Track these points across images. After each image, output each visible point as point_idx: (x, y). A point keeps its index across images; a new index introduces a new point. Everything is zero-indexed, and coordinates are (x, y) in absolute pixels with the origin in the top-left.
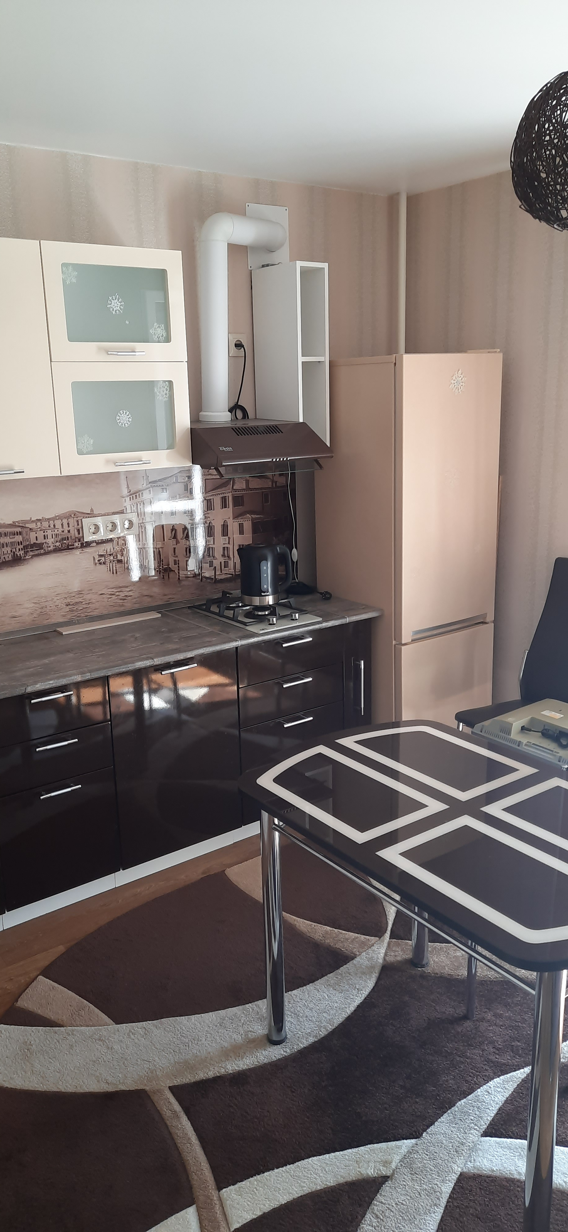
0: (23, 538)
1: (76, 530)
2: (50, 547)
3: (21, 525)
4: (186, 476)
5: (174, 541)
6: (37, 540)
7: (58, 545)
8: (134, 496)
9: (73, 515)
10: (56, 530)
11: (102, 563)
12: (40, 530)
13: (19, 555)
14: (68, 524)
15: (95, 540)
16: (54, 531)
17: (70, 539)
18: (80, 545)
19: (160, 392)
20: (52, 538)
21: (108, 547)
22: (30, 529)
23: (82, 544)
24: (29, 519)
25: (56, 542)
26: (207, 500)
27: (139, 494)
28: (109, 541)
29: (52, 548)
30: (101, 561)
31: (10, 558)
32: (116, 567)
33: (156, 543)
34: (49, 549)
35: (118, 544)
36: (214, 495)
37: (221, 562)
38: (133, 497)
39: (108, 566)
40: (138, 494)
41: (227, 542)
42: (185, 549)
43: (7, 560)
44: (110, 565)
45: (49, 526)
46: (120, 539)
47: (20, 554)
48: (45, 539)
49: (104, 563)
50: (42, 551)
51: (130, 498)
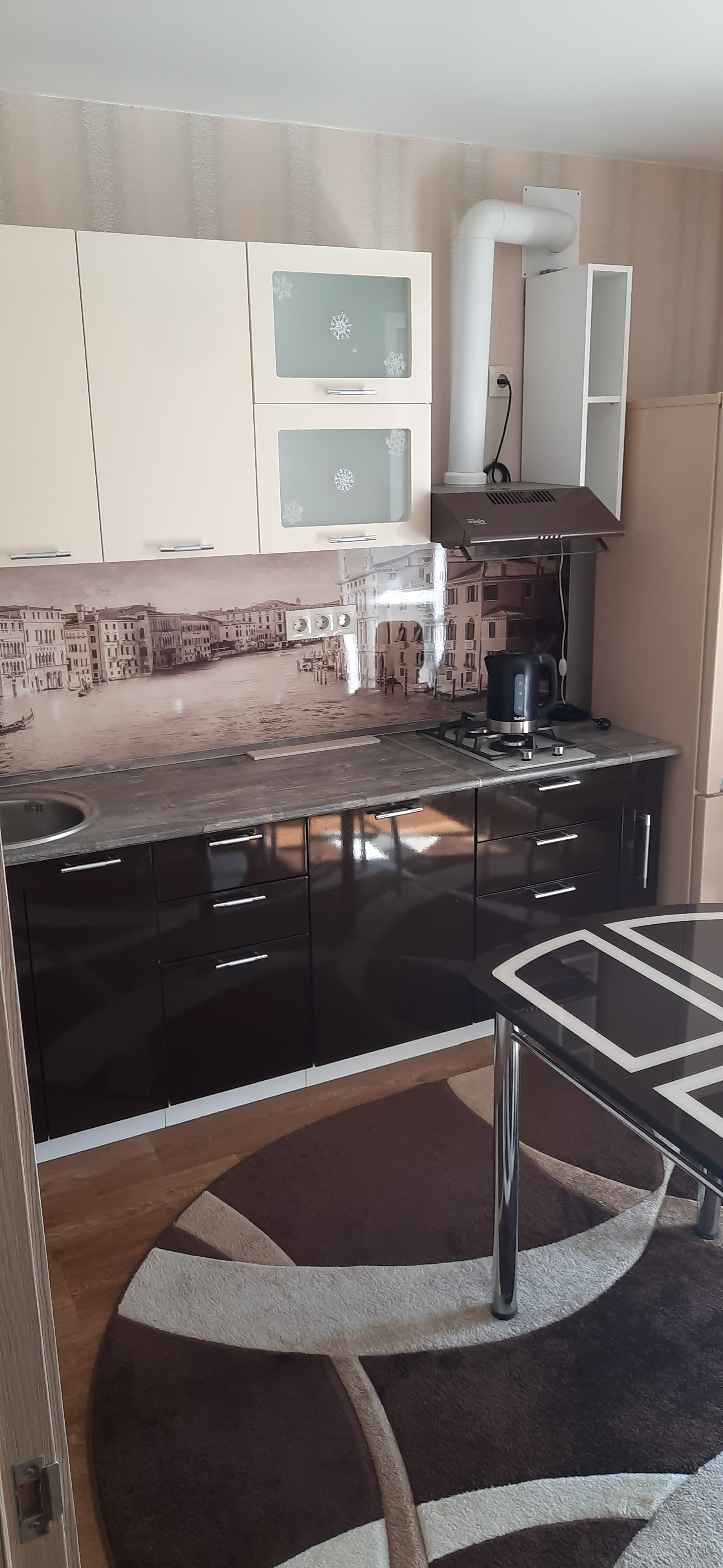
0: (211, 634)
1: (277, 626)
2: (243, 646)
3: (208, 617)
4: (423, 558)
5: (402, 644)
6: (227, 637)
7: (254, 645)
8: (353, 582)
9: (274, 606)
10: (252, 625)
11: (309, 670)
12: (233, 625)
13: (204, 656)
14: (268, 617)
15: (301, 640)
16: (250, 626)
17: (269, 636)
18: (281, 646)
19: (392, 445)
20: (247, 635)
21: (317, 649)
22: (220, 622)
23: (284, 644)
24: (219, 610)
25: (252, 640)
26: (449, 590)
27: (360, 581)
28: (319, 641)
29: (246, 648)
30: (307, 667)
31: (194, 660)
32: (326, 676)
33: (379, 646)
34: (243, 649)
35: (330, 645)
36: (457, 584)
37: (462, 674)
38: (352, 584)
39: (316, 673)
40: (358, 581)
41: (472, 648)
42: (415, 655)
43: (189, 661)
44: (318, 673)
45: (244, 620)
46: (332, 639)
47: (206, 655)
48: (237, 635)
49: (311, 670)
50: (234, 652)
51: (348, 585)
